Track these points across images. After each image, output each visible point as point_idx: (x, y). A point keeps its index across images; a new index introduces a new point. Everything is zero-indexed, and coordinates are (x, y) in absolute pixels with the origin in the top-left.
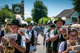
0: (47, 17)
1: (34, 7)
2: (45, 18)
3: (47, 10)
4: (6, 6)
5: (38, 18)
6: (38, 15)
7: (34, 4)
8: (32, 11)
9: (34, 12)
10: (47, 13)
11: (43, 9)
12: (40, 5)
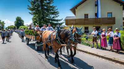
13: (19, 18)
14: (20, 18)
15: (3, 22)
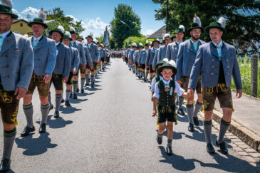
0: (139, 36)
1: (116, 17)
2: (136, 37)
3: (139, 23)
4: (57, 12)
5: (123, 37)
6: (123, 31)
7: (116, 10)
8: (112, 23)
9: (115, 26)
10: (140, 29)
11: (132, 21)
12: (126, 13)
13: (124, 7)
14: (129, 9)
15: (79, 24)
